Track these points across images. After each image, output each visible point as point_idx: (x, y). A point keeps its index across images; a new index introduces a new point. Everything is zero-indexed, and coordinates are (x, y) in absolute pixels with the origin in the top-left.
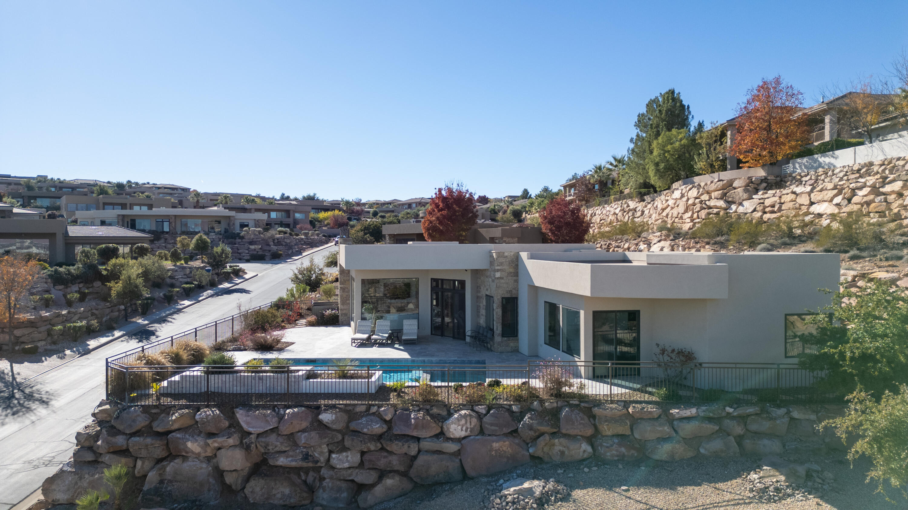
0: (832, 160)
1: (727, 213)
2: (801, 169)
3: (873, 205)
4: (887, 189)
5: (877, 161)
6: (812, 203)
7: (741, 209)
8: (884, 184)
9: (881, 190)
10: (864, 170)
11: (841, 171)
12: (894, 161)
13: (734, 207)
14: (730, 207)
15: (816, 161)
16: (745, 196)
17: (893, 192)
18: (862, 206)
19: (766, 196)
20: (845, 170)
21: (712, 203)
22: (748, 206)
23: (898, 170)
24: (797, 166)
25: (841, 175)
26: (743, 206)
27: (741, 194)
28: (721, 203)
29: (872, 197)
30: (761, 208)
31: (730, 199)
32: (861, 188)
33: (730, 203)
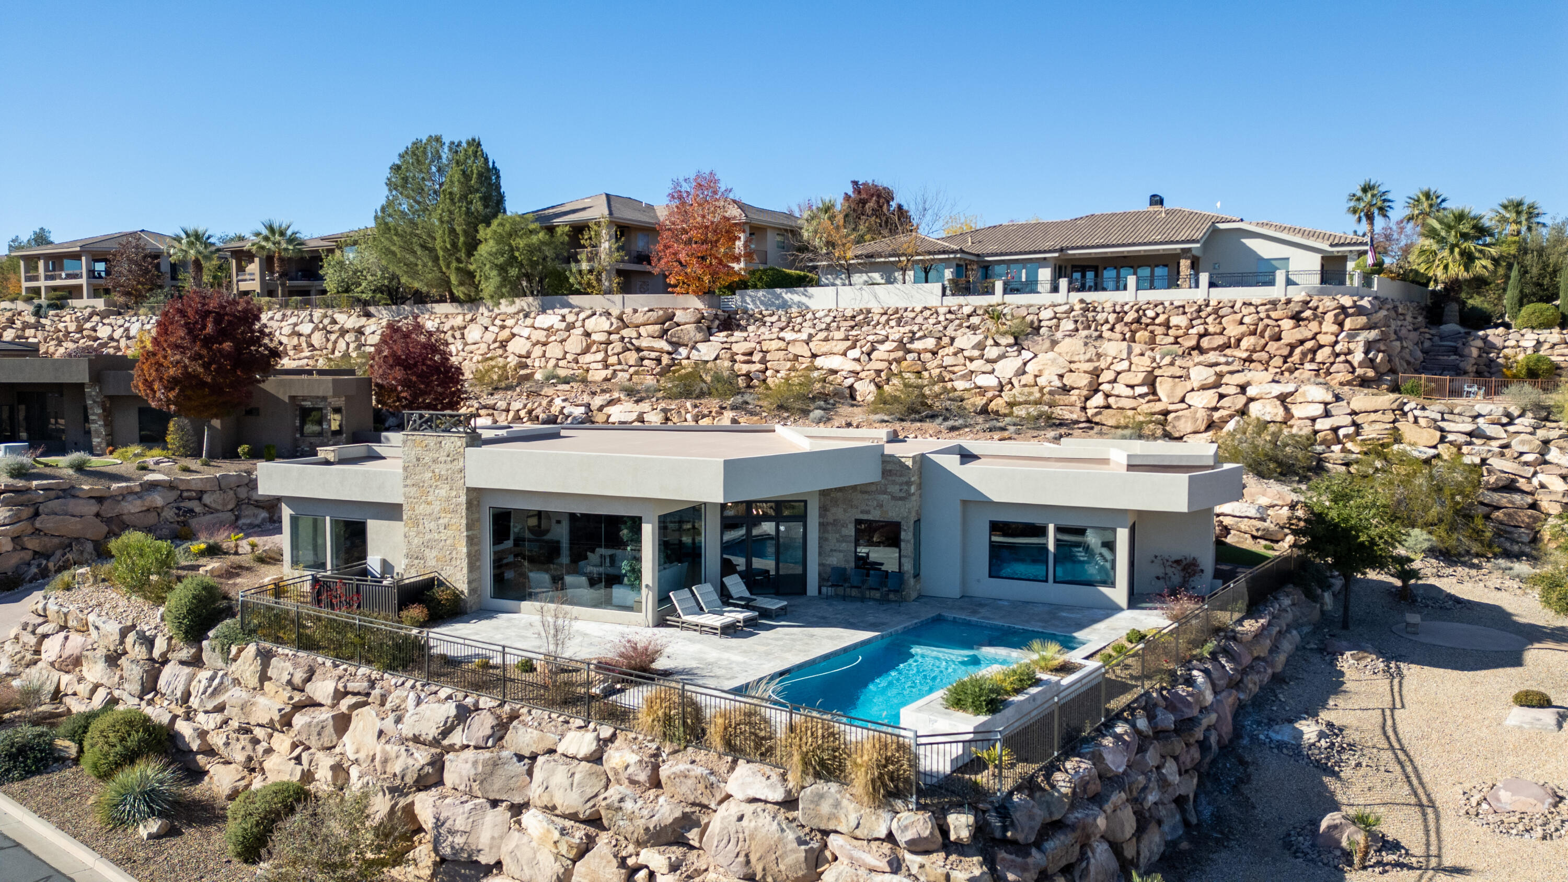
0: (804, 299)
1: (673, 359)
2: (755, 304)
3: (904, 364)
4: (918, 345)
5: (876, 309)
6: (814, 356)
7: (695, 355)
8: (912, 340)
9: (908, 346)
10: (861, 317)
11: (826, 316)
12: (901, 312)
13: (683, 351)
14: (676, 351)
15: (779, 296)
16: (699, 336)
17: (926, 350)
18: (891, 364)
19: (733, 339)
20: (832, 314)
21: (644, 343)
22: (707, 351)
23: (906, 323)
24: (748, 300)
25: (828, 320)
26: (698, 350)
27: (692, 334)
28: (663, 345)
29: (900, 354)
30: (728, 355)
31: (674, 339)
32: (882, 342)
33: (676, 345)
